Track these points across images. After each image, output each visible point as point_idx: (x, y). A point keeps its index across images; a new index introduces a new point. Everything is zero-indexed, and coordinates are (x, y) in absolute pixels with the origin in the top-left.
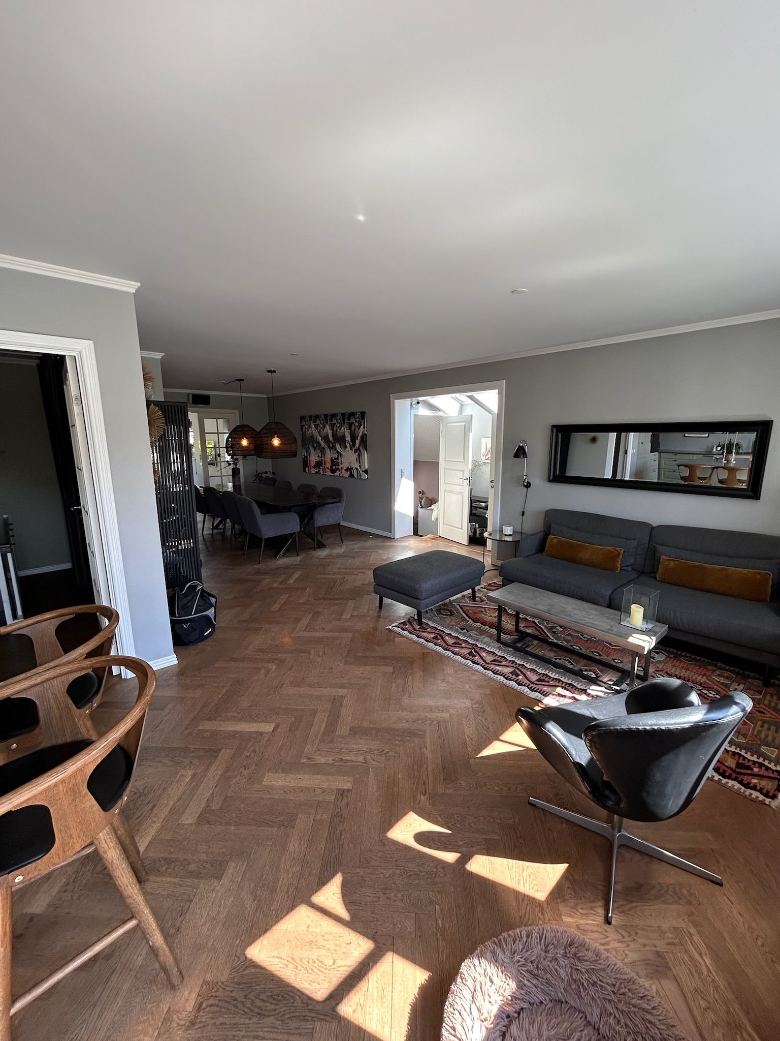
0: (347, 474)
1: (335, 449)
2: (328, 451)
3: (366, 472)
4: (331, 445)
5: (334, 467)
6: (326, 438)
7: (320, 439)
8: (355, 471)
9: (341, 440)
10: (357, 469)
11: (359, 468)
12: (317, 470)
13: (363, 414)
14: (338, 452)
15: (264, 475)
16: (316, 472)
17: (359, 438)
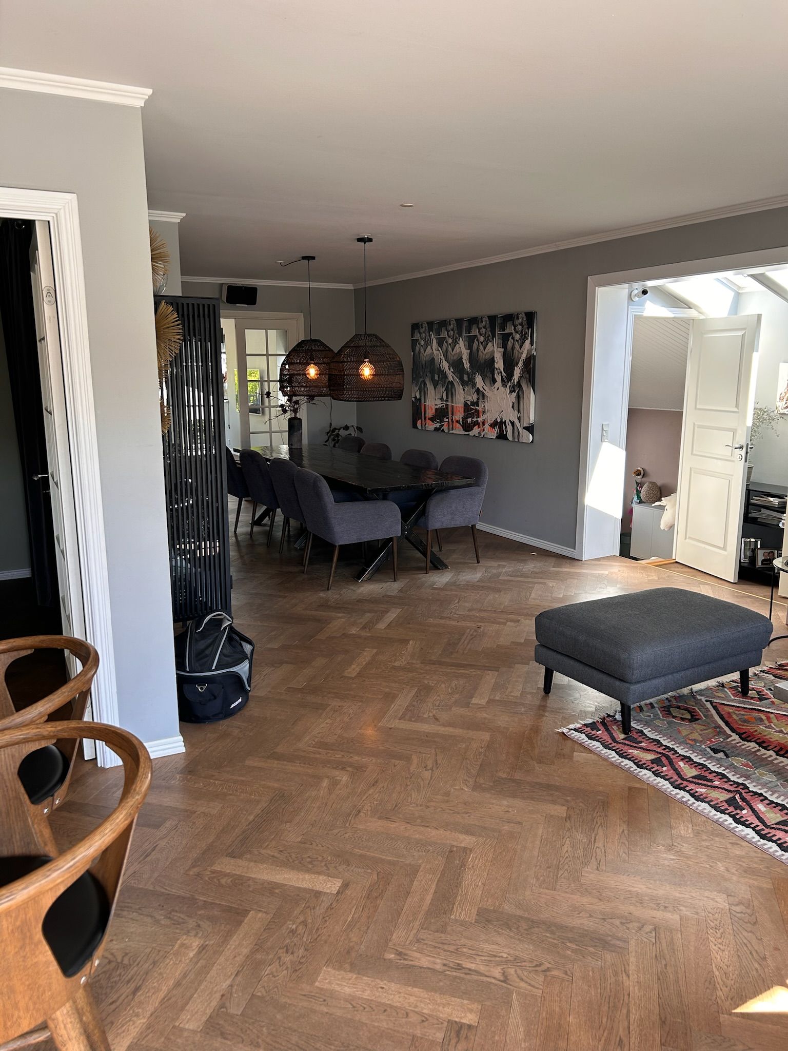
0: (493, 434)
1: (474, 385)
2: (459, 389)
3: (530, 429)
4: (466, 377)
5: (469, 420)
6: (457, 364)
7: (445, 365)
8: (509, 428)
9: (486, 368)
10: (513, 423)
11: (516, 422)
12: (438, 425)
13: (530, 317)
14: (478, 391)
15: (343, 433)
16: (436, 429)
17: (520, 364)
